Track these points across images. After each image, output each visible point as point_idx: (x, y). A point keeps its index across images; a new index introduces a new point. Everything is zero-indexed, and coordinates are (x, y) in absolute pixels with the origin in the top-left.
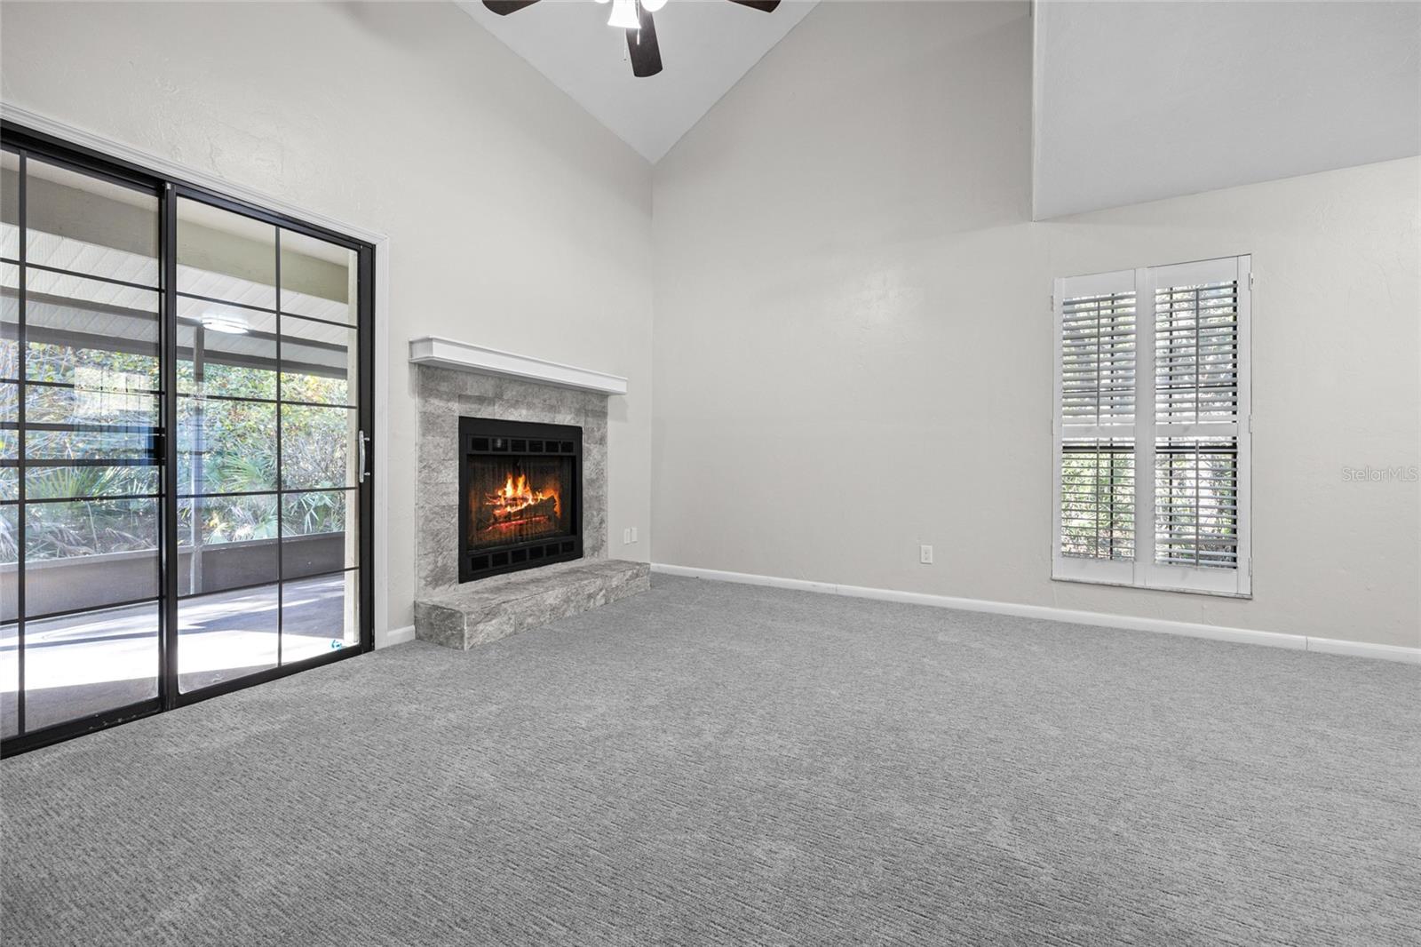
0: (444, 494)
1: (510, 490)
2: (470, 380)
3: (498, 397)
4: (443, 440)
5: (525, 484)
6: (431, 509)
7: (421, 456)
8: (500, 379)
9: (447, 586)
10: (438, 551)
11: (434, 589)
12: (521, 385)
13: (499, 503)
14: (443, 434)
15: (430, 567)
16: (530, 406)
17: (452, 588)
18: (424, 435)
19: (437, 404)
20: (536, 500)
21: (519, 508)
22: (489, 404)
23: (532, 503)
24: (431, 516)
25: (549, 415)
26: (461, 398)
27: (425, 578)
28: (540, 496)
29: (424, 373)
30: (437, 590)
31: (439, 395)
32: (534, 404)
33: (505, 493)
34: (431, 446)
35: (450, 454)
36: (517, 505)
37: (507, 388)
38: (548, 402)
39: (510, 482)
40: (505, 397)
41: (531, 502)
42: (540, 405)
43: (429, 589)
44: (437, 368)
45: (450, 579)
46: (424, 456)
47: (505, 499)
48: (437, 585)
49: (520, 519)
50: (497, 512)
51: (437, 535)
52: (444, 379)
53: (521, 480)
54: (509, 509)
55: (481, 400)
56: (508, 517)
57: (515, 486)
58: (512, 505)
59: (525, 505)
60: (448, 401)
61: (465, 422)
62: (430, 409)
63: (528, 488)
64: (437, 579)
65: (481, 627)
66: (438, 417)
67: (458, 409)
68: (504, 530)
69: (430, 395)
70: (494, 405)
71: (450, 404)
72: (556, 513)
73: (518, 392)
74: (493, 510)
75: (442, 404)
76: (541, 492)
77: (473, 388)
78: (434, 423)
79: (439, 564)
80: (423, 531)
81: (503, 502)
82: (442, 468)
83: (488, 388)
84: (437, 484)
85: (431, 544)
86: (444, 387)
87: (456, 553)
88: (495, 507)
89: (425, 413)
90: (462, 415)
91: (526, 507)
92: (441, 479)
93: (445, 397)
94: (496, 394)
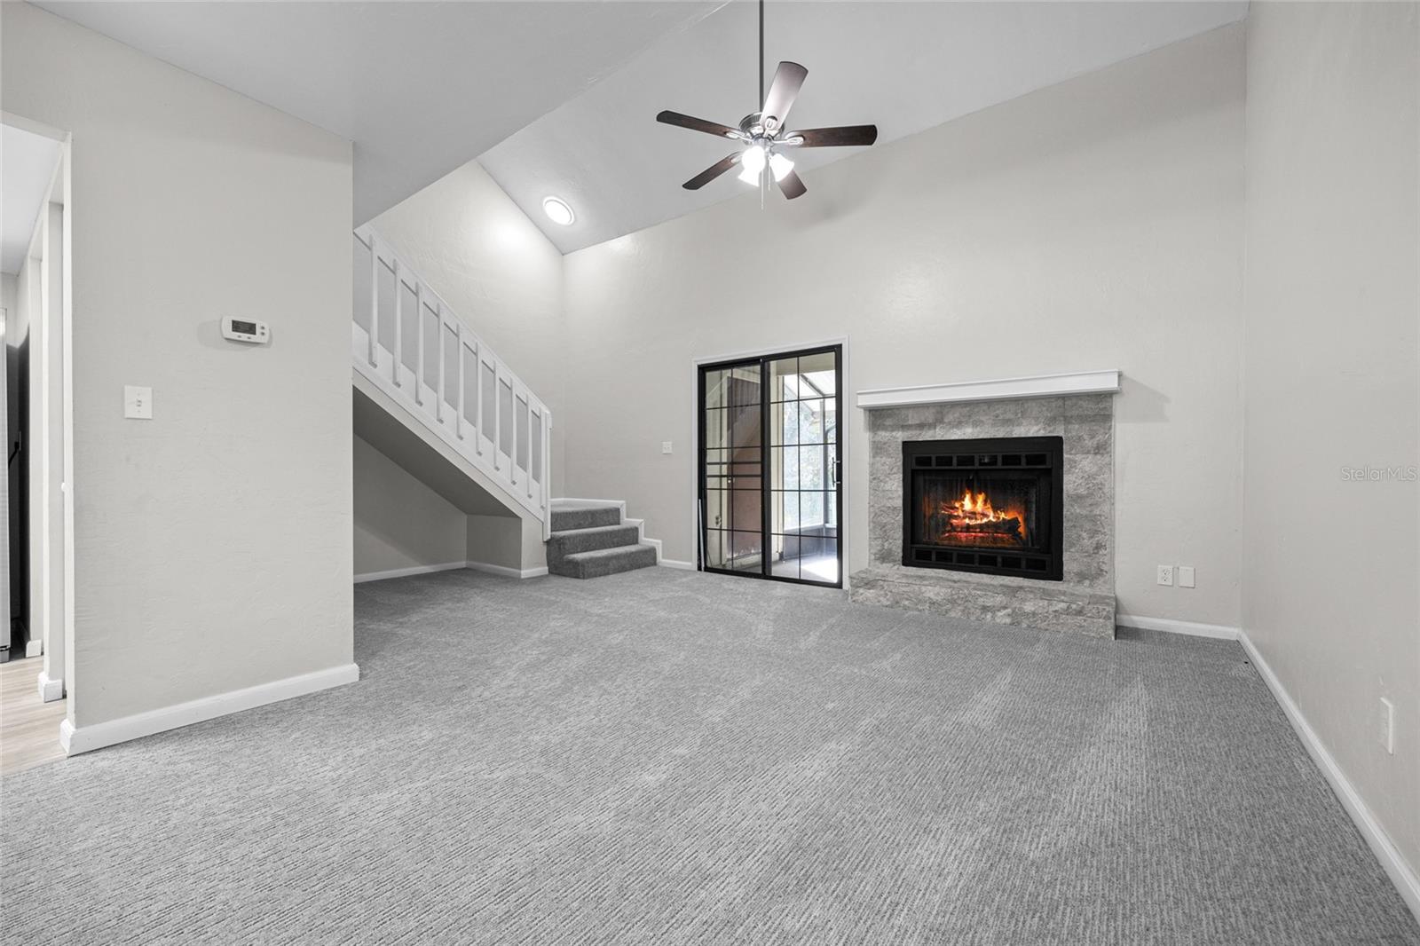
0: (890, 498)
1: (967, 504)
2: (911, 413)
3: (939, 421)
4: (890, 460)
5: (985, 502)
6: (879, 508)
7: (871, 472)
8: (941, 406)
9: (891, 565)
10: (885, 537)
11: (882, 563)
12: (965, 407)
13: (956, 514)
14: (889, 456)
15: (879, 548)
16: (975, 424)
17: (896, 567)
18: (874, 457)
19: (883, 435)
20: (999, 518)
21: (979, 522)
22: (929, 429)
23: (994, 520)
24: (879, 513)
25: (1002, 429)
26: (904, 427)
27: (875, 554)
28: (1002, 516)
29: (873, 415)
30: (884, 565)
31: (885, 428)
32: (982, 421)
33: (962, 506)
34: (879, 464)
35: (895, 470)
36: (976, 519)
37: (948, 412)
38: (1001, 417)
39: (968, 497)
40: (946, 420)
41: (992, 518)
42: (991, 421)
43: (877, 563)
44: (883, 410)
45: (895, 561)
46: (875, 471)
47: (963, 511)
48: (883, 562)
49: (980, 532)
50: (954, 521)
51: (884, 527)
52: (889, 416)
53: (981, 498)
54: (967, 521)
55: (921, 426)
56: (968, 528)
57: (974, 501)
58: (970, 518)
59: (985, 520)
60: (892, 431)
61: (907, 446)
62: (878, 439)
63: (989, 506)
64: (884, 557)
65: (861, 591)
66: (885, 444)
67: (901, 436)
68: (964, 539)
69: (878, 429)
70: (935, 428)
71: (894, 434)
72: (1020, 533)
73: (961, 414)
74: (949, 519)
75: (888, 434)
76: (1004, 511)
77: (913, 419)
78: (881, 449)
79: (886, 548)
80: (874, 522)
81: (961, 514)
82: (887, 479)
83: (929, 416)
84: (884, 491)
85: (878, 532)
86: (888, 422)
87: (900, 542)
88: (951, 516)
89: (874, 442)
90: (906, 440)
91: (986, 523)
92: (887, 487)
93: (890, 429)
94: (936, 420)
